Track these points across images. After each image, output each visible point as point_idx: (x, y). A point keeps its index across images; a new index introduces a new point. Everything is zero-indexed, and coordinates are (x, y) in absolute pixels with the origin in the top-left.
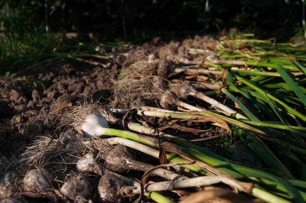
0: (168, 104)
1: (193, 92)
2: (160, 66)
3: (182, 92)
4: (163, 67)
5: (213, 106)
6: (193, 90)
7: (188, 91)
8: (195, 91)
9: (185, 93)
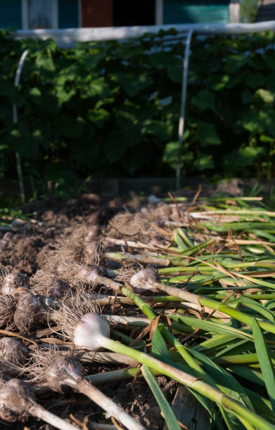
0: (11, 411)
1: (72, 378)
2: (20, 307)
3: (49, 377)
4: (25, 308)
5: (108, 416)
6: (72, 374)
7: (62, 374)
8: (76, 377)
9: (56, 380)
